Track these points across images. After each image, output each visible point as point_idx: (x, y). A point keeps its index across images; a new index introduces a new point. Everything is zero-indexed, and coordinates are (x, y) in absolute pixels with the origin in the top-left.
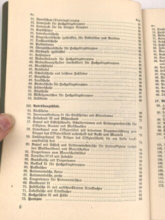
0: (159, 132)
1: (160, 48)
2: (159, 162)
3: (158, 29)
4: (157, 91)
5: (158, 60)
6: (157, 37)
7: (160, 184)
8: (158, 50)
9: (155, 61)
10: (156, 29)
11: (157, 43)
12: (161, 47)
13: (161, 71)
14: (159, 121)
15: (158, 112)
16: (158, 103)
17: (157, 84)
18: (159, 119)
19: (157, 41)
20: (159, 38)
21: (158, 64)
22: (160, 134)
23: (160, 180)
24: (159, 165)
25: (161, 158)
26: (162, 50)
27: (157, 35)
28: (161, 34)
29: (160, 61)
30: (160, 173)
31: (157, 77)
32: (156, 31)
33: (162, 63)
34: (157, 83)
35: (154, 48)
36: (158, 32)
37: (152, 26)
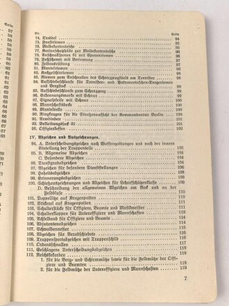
0: (33, 181)
1: (43, 64)
2: (29, 221)
3: (44, 38)
4: (33, 124)
5: (39, 80)
6: (41, 49)
7: (29, 252)
8: (40, 67)
9: (35, 82)
10: (41, 38)
11: (40, 57)
12: (45, 62)
13: (42, 95)
14: (33, 165)
15: (33, 153)
16: (33, 140)
17: (34, 114)
18: (33, 163)
19: (40, 54)
20: (44, 50)
21: (38, 86)
22: (33, 183)
23: (29, 247)
24: (29, 226)
25: (32, 216)
26: (46, 66)
27: (41, 45)
28: (47, 45)
29: (42, 81)
30: (29, 237)
31: (35, 105)
32: (41, 41)
33: (44, 84)
34: (35, 112)
35: (35, 64)
36: (44, 42)
37: (36, 33)
